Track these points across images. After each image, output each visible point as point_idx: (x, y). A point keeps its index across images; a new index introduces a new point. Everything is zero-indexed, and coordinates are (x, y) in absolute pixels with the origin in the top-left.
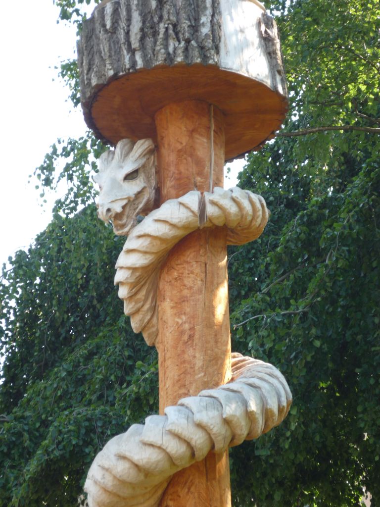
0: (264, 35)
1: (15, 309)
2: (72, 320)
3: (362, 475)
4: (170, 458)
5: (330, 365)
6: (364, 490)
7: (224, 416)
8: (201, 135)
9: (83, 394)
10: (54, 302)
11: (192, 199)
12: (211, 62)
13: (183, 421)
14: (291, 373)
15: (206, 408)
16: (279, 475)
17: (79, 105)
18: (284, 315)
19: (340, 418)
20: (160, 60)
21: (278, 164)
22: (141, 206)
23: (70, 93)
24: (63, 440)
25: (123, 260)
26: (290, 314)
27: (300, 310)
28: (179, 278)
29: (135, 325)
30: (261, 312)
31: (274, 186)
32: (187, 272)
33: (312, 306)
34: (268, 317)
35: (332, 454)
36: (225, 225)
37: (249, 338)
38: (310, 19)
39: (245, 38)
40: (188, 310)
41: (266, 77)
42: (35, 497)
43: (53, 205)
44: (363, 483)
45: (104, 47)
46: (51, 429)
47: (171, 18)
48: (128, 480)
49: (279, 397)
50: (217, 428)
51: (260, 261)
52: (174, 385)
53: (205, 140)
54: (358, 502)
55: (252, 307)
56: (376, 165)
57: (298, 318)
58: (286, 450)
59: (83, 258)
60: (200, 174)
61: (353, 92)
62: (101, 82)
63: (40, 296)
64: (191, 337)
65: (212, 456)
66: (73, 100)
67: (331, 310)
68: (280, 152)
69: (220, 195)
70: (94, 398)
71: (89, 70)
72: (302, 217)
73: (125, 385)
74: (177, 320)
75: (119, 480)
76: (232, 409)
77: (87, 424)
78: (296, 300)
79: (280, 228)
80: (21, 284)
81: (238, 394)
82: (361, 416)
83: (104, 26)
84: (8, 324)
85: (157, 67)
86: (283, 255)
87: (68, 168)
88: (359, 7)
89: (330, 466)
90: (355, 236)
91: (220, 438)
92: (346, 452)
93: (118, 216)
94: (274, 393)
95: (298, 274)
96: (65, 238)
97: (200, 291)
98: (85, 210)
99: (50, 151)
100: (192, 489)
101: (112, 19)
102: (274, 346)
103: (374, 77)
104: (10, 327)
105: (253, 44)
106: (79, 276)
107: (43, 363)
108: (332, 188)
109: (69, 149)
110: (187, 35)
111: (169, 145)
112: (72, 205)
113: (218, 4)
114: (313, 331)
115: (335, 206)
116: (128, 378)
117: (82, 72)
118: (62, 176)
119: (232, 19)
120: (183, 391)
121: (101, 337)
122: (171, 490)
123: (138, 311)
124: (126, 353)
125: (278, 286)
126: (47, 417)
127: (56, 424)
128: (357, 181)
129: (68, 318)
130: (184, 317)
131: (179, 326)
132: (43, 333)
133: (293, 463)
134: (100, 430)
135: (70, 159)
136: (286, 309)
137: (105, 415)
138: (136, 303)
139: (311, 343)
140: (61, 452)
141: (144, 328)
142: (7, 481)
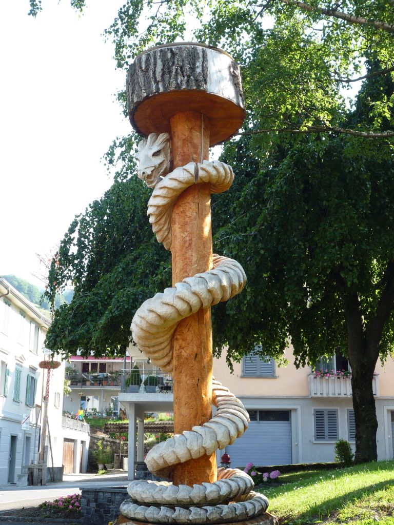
0: (232, 74)
1: (93, 234)
2: (125, 239)
3: (287, 326)
4: (178, 311)
5: (269, 264)
6: (288, 334)
7: (208, 288)
8: (196, 131)
9: (131, 281)
10: (115, 230)
11: (191, 167)
12: (202, 88)
13: (185, 291)
14: (247, 268)
15: (198, 283)
16: (240, 325)
17: (128, 117)
18: (243, 236)
19: (275, 295)
20: (173, 87)
21: (241, 152)
22: (162, 171)
23: (123, 109)
24: (120, 306)
25: (152, 201)
26: (247, 236)
27: (253, 233)
28: (184, 212)
29: (159, 237)
30: (230, 234)
31: (239, 164)
32: (188, 208)
33: (259, 231)
34: (234, 237)
35: (270, 314)
36: (209, 182)
37: (224, 249)
38: (259, 67)
39: (222, 75)
40: (188, 229)
41: (234, 98)
42: (105, 337)
43: (114, 175)
44: (288, 330)
45: (141, 80)
46: (113, 299)
47: (179, 63)
48: (155, 323)
49: (239, 278)
50: (204, 294)
51: (231, 206)
52: (180, 271)
53: (198, 134)
54: (284, 341)
55: (226, 232)
56: (296, 152)
57: (251, 238)
58: (244, 311)
59: (131, 205)
60: (196, 153)
61: (283, 110)
62: (139, 100)
63: (107, 226)
64: (190, 244)
65: (201, 311)
66: (124, 113)
67: (270, 233)
68: (242, 145)
69: (207, 165)
70: (137, 282)
71: (132, 93)
72: (254, 181)
73: (154, 276)
74: (182, 235)
75: (150, 324)
76: (212, 284)
77: (133, 297)
78: (250, 228)
79: (242, 188)
80: (96, 219)
81: (216, 276)
82: (286, 293)
83: (141, 68)
84: (89, 242)
85: (171, 91)
86: (244, 203)
87: (122, 154)
88: (287, 61)
89: (269, 321)
90: (284, 192)
91: (206, 300)
92: (278, 313)
93: (149, 176)
94: (236, 275)
95: (252, 213)
96: (121, 194)
97: (195, 219)
98: (132, 177)
99: (112, 144)
100: (190, 329)
101: (146, 64)
102: (238, 253)
103: (295, 101)
104: (90, 243)
105: (226, 78)
106: (129, 215)
107: (109, 264)
108: (271, 166)
109: (123, 143)
110: (188, 73)
111: (178, 136)
112: (125, 175)
113: (206, 55)
114: (260, 245)
115: (273, 175)
116: (156, 272)
117: (129, 94)
118: (119, 158)
119: (214, 64)
120: (185, 274)
121: (141, 249)
122: (179, 330)
123: (160, 230)
124: (155, 258)
125: (240, 220)
126: (111, 293)
127: (116, 297)
128: (286, 161)
129: (123, 238)
130: (186, 234)
131: (184, 238)
132: (109, 247)
133: (248, 319)
134: (140, 300)
135: (124, 149)
136: (245, 233)
137: (143, 292)
138: (159, 226)
139: (259, 252)
140: (119, 313)
141: (163, 240)
142: (89, 329)
